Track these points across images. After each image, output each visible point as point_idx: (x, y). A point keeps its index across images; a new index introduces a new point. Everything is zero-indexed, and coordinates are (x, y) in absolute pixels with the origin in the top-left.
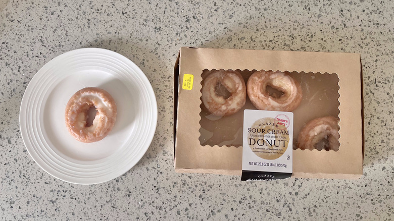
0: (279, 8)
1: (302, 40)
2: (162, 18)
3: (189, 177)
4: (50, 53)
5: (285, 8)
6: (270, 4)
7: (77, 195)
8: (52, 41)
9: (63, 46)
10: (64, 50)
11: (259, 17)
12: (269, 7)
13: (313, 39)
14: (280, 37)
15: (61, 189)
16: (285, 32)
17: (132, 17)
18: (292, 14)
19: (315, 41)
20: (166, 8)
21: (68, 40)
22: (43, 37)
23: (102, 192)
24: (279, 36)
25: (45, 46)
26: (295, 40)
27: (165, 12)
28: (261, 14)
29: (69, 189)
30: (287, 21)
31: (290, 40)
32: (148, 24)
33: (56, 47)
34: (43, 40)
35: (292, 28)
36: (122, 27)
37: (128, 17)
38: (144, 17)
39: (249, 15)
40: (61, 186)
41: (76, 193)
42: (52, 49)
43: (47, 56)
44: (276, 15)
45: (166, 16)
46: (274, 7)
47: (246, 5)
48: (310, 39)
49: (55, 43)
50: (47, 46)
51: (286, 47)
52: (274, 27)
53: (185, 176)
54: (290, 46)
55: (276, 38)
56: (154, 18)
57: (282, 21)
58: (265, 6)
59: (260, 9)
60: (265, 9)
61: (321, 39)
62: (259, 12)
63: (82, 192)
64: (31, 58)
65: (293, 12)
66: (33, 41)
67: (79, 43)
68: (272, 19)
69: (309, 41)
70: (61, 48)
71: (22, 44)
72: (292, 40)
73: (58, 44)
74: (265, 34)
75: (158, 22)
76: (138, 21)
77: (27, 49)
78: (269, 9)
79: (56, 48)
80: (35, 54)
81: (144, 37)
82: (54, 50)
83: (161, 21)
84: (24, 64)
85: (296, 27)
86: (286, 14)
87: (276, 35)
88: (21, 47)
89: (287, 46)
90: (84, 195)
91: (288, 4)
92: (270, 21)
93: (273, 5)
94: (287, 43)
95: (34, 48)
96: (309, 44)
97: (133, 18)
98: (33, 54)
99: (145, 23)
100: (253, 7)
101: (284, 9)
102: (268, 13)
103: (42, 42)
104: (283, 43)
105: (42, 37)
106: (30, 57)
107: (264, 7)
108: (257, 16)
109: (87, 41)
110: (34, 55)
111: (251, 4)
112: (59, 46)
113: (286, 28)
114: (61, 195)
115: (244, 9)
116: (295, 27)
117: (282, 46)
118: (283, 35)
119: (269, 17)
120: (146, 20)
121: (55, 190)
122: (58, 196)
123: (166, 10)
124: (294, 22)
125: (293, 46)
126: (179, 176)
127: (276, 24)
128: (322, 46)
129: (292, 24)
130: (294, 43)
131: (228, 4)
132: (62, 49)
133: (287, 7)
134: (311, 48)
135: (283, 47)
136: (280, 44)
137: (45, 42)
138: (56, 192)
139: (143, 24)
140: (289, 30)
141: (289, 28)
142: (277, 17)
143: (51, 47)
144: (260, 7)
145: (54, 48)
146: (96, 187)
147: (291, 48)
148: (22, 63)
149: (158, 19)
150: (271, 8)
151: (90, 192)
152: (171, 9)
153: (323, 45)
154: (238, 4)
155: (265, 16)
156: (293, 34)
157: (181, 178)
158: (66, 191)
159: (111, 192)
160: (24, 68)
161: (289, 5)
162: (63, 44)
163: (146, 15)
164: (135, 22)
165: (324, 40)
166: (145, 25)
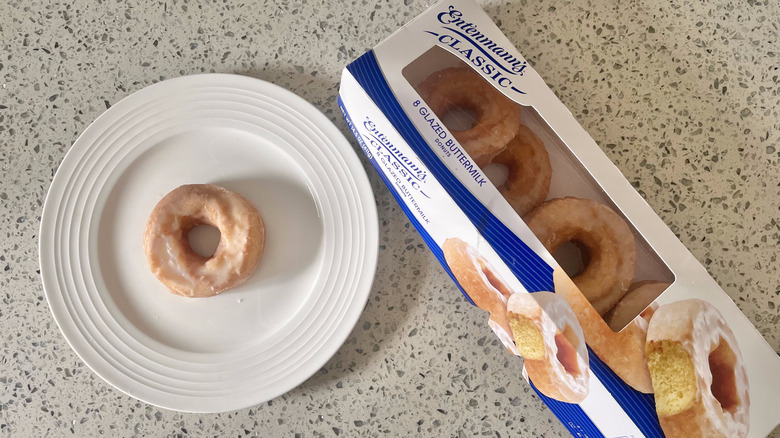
0: (652, 71)
1: (688, 161)
2: (362, 29)
3: (334, 429)
4: (79, 50)
5: (666, 74)
6: (631, 56)
7: (57, 406)
8: (90, 22)
9: (112, 40)
10: (113, 49)
11: (596, 81)
12: (627, 62)
13: (717, 166)
14: (636, 142)
15: (25, 382)
16: (652, 132)
17: (292, 9)
18: (680, 92)
19: (720, 171)
20: (377, 7)
21: (128, 30)
22: (72, 7)
23: (117, 412)
24: (634, 138)
25: (71, 31)
26: (670, 157)
27: (373, 14)
28: (603, 75)
29: (44, 387)
30: (664, 107)
31: (660, 155)
32: (326, 35)
33: (96, 38)
34: (69, 13)
35: (671, 128)
36: (263, 28)
37: (283, 6)
38: (321, 16)
39: (574, 71)
40: (27, 373)
41: (56, 401)
42: (84, 41)
43: (69, 54)
44: (638, 85)
45: (374, 27)
46: (640, 66)
47: (573, 44)
48: (707, 164)
49: (96, 29)
50: (75, 31)
51: (644, 168)
52: (627, 113)
53: (324, 424)
54: (654, 170)
55: (627, 141)
56: (343, 23)
57: (650, 105)
58: (619, 58)
59: (603, 61)
60: (618, 66)
61: (735, 169)
62: (599, 68)
63: (70, 401)
64: (32, 52)
65: (683, 89)
66: (46, 12)
67: (152, 42)
68: (628, 93)
69: (707, 169)
70: (107, 42)
71: (19, 14)
72: (664, 155)
73: (102, 32)
74: (602, 126)
75: (352, 37)
76: (305, 23)
77: (29, 27)
78: (625, 66)
79: (95, 41)
80: (43, 43)
81: (310, 63)
82: (88, 45)
83: (360, 35)
84: (12, 62)
85: (682, 127)
86: (665, 89)
87: (628, 133)
88: (15, 20)
89: (648, 167)
90: (75, 409)
91: (677, 65)
92: (621, 95)
93: (638, 59)
94: (651, 161)
95: (44, 28)
96: (705, 175)
97: (294, 12)
98: (38, 41)
99: (319, 31)
100: (589, 53)
101: (661, 75)
102: (622, 77)
103: (67, 19)
104: (640, 159)
105: (68, 7)
106: (30, 48)
107: (615, 60)
108: (593, 78)
109: (172, 41)
110: (39, 46)
111: (584, 46)
112: (105, 37)
113: (657, 124)
114: (23, 396)
115: (566, 53)
116: (679, 126)
117: (637, 164)
118: (646, 138)
119: (621, 87)
120: (322, 25)
121: (11, 381)
122: (15, 395)
123: (378, 12)
124: (680, 114)
125: (663, 170)
126: (311, 422)
127: (634, 108)
128: (734, 187)
129: (673, 116)
130: (667, 165)
131: (530, 32)
132: (109, 46)
133: (673, 72)
134: (707, 187)
135: (638, 167)
136: (632, 159)
137: (74, 20)
138: (13, 385)
139: (315, 32)
140: (664, 130)
141: (663, 126)
142: (642, 91)
143: (83, 36)
144: (604, 57)
145: (89, 41)
146: (107, 397)
147: (658, 175)
148: (10, 57)
149: (353, 29)
150: (630, 66)
151: (91, 407)
152: (391, 11)
153: (738, 188)
154: (553, 36)
155: (611, 80)
156: (670, 143)
157: (314, 427)
158: (35, 389)
159: (139, 419)
160: (11, 70)
161: (678, 69)
162: (115, 34)
163: (328, 13)
164: (297, 22)
165: (742, 173)
166: (318, 36)
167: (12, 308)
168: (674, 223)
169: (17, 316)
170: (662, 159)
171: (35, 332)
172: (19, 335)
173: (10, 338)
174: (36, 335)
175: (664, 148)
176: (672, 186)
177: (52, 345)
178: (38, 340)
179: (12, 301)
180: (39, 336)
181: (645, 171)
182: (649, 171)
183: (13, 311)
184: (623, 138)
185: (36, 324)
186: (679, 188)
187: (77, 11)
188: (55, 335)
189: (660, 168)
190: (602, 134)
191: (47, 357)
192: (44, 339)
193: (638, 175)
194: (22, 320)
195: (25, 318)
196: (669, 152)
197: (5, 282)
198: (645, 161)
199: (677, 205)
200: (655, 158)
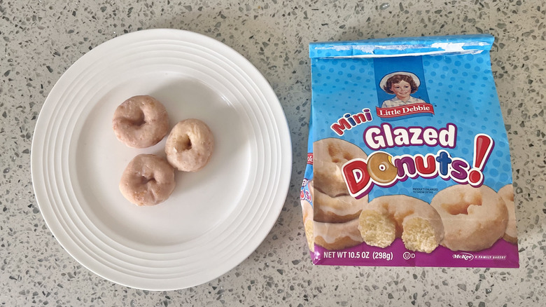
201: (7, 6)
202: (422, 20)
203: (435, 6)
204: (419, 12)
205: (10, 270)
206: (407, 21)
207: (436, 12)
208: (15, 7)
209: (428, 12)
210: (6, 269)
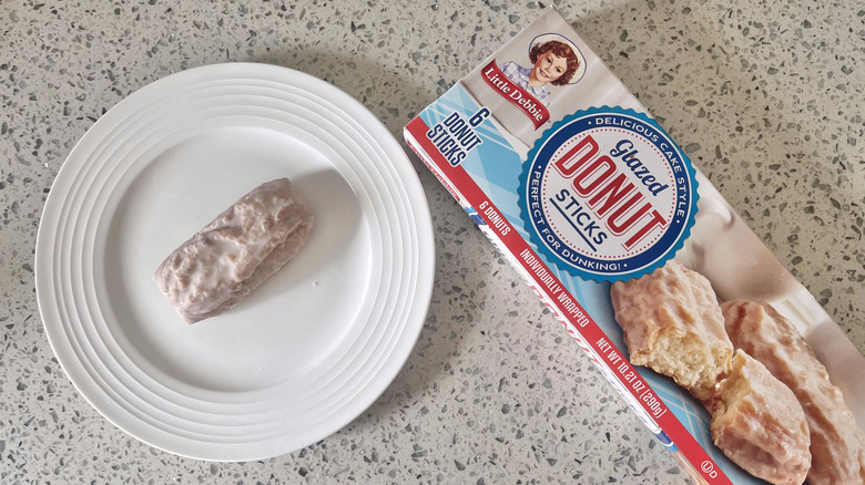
167: (84, 427)
168: (859, 252)
169: (91, 436)
170: (837, 176)
171: (114, 453)
172: (95, 459)
173: (85, 463)
174: (116, 456)
175: (838, 163)
176: (852, 208)
177: (136, 467)
178: (119, 463)
179: (83, 419)
180: (120, 457)
181: (819, 193)
182: (823, 192)
183: (85, 431)
184: (788, 156)
185: (115, 443)
186: (861, 209)
187: (124, 69)
188: (139, 454)
189: (836, 187)
190: (762, 153)
191: (131, 481)
192: (125, 460)
193: (811, 199)
194: (97, 440)
195: (100, 437)
196: (844, 168)
197: (72, 397)
198: (818, 181)
199: (861, 229)
200: (829, 175)
201: (121, 72)
202: (749, 177)
203: (770, 157)
204: (745, 165)
205: (67, 476)
206: (725, 174)
207: (771, 167)
208: (133, 76)
209: (758, 165)
210: (61, 473)
